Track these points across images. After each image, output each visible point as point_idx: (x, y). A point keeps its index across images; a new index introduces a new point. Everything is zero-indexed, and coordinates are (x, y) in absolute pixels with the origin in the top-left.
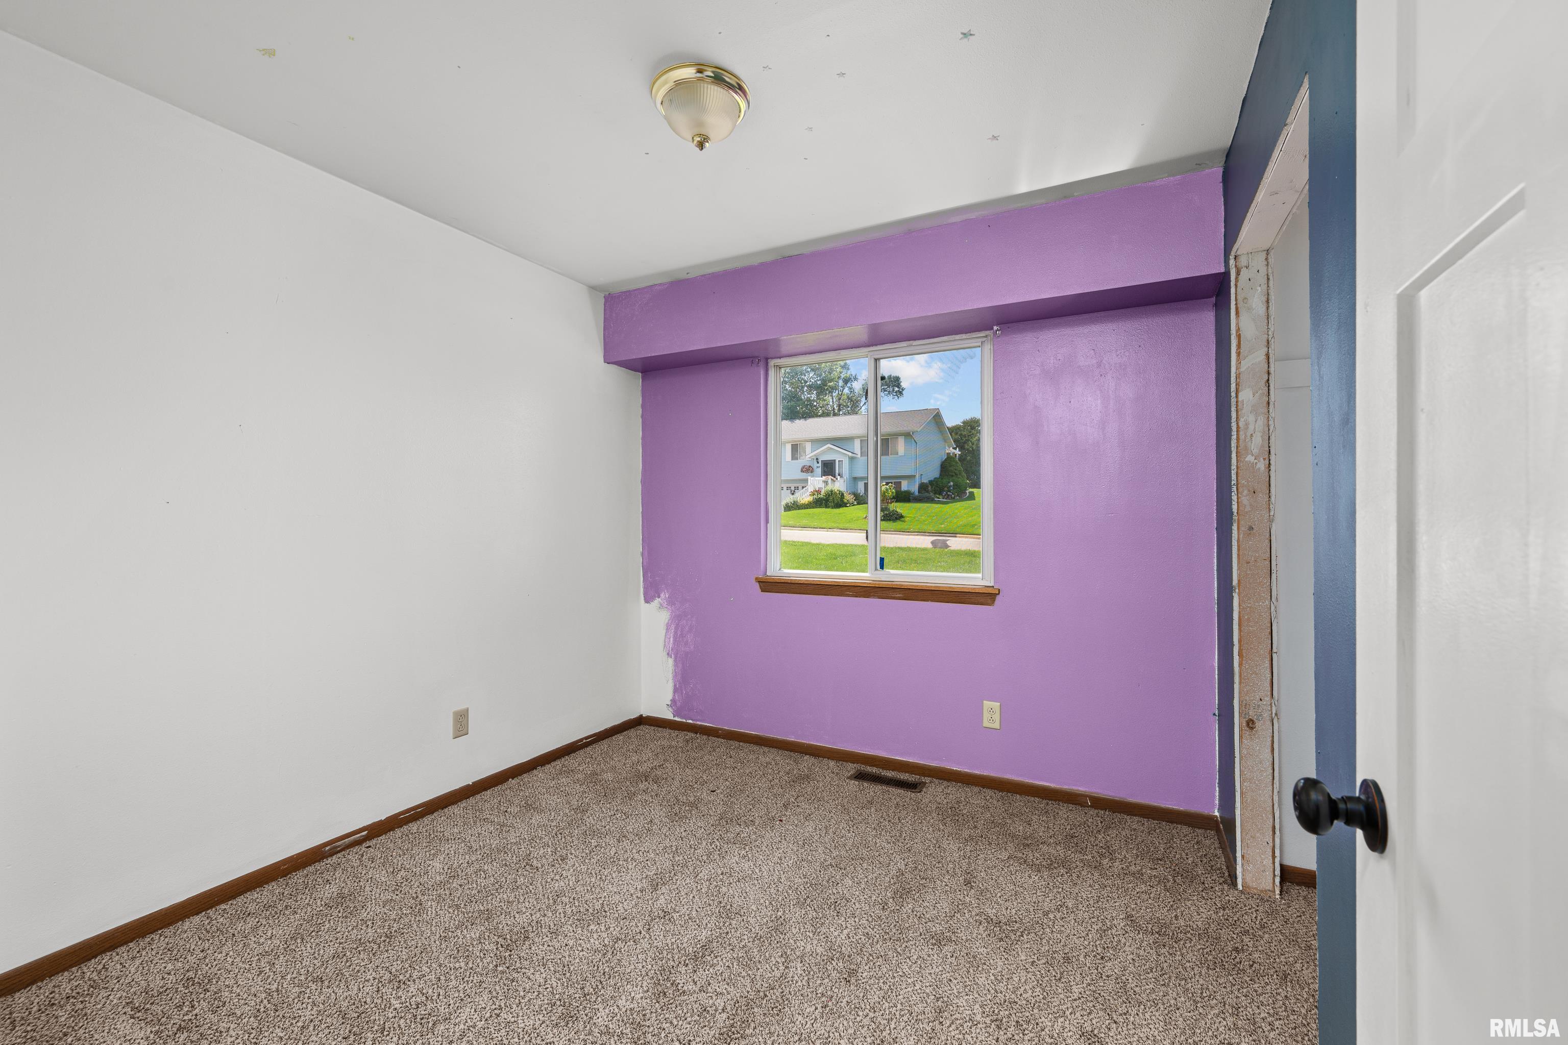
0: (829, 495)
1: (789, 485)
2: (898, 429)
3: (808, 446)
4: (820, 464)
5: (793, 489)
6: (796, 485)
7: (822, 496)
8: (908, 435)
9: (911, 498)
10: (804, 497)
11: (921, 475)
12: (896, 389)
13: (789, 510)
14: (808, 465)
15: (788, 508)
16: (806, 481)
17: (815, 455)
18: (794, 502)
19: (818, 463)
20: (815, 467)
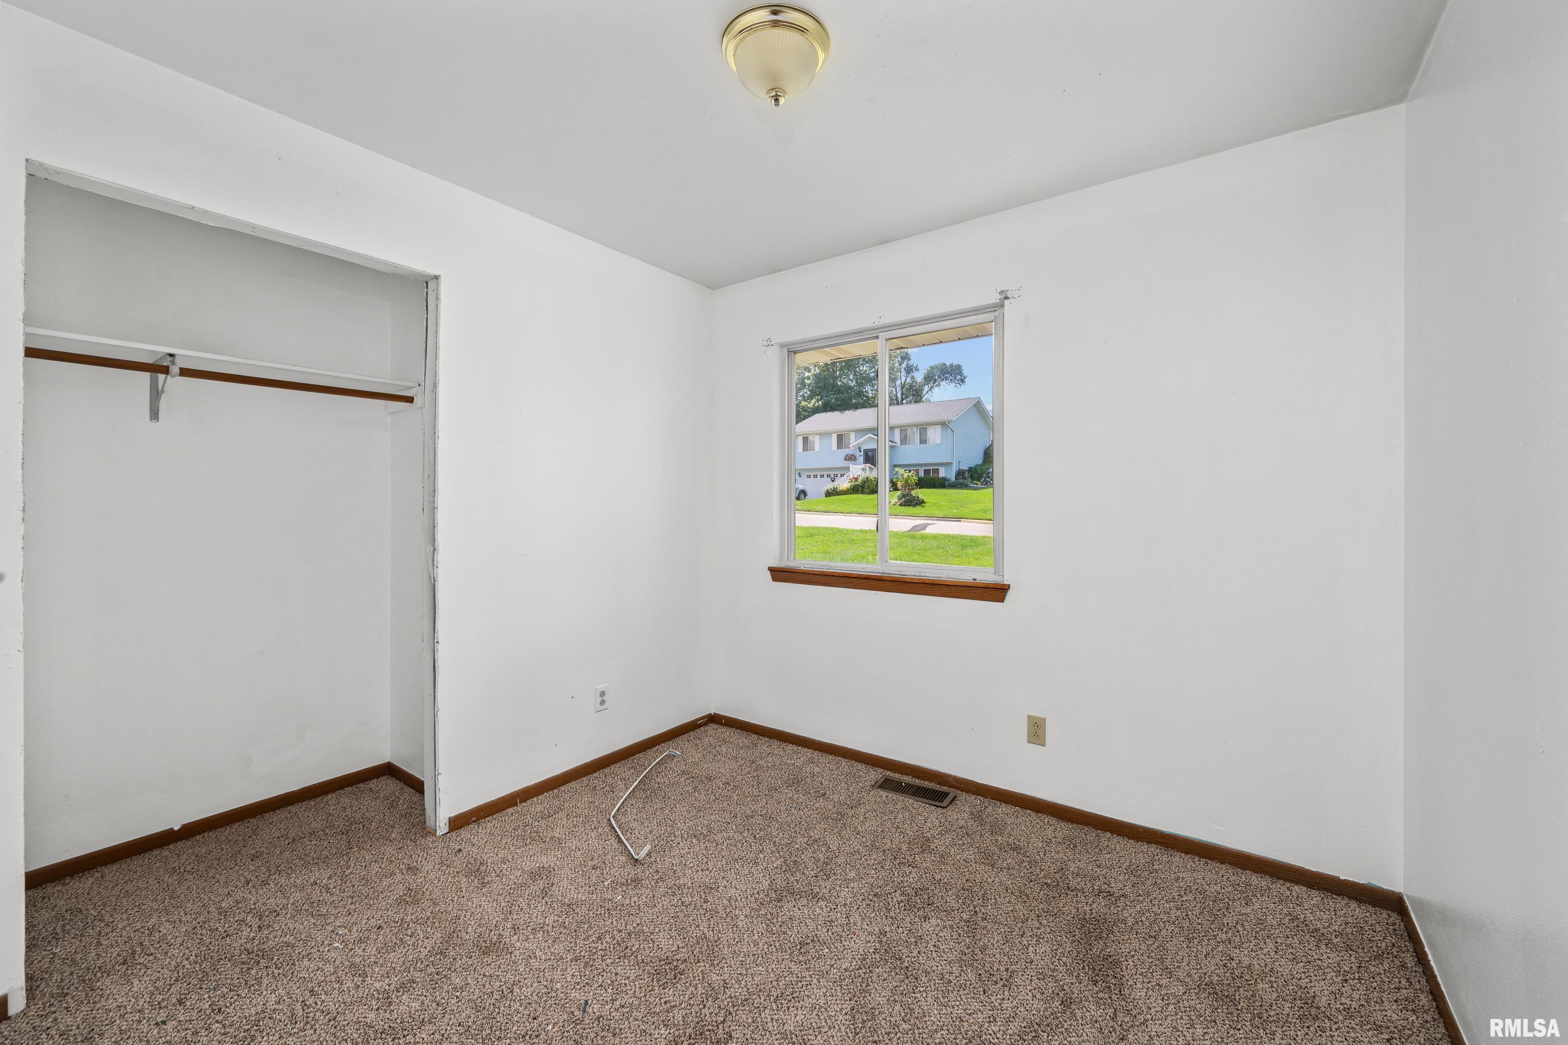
0: (865, 482)
1: (829, 473)
2: (935, 419)
3: (852, 435)
4: (862, 453)
5: (832, 476)
6: (836, 473)
7: (858, 483)
8: (944, 425)
9: (946, 484)
10: (844, 484)
11: (959, 462)
12: (959, 377)
13: (830, 496)
14: (851, 454)
15: (828, 494)
16: (848, 469)
17: (858, 444)
18: (834, 488)
19: (860, 451)
20: (857, 456)
